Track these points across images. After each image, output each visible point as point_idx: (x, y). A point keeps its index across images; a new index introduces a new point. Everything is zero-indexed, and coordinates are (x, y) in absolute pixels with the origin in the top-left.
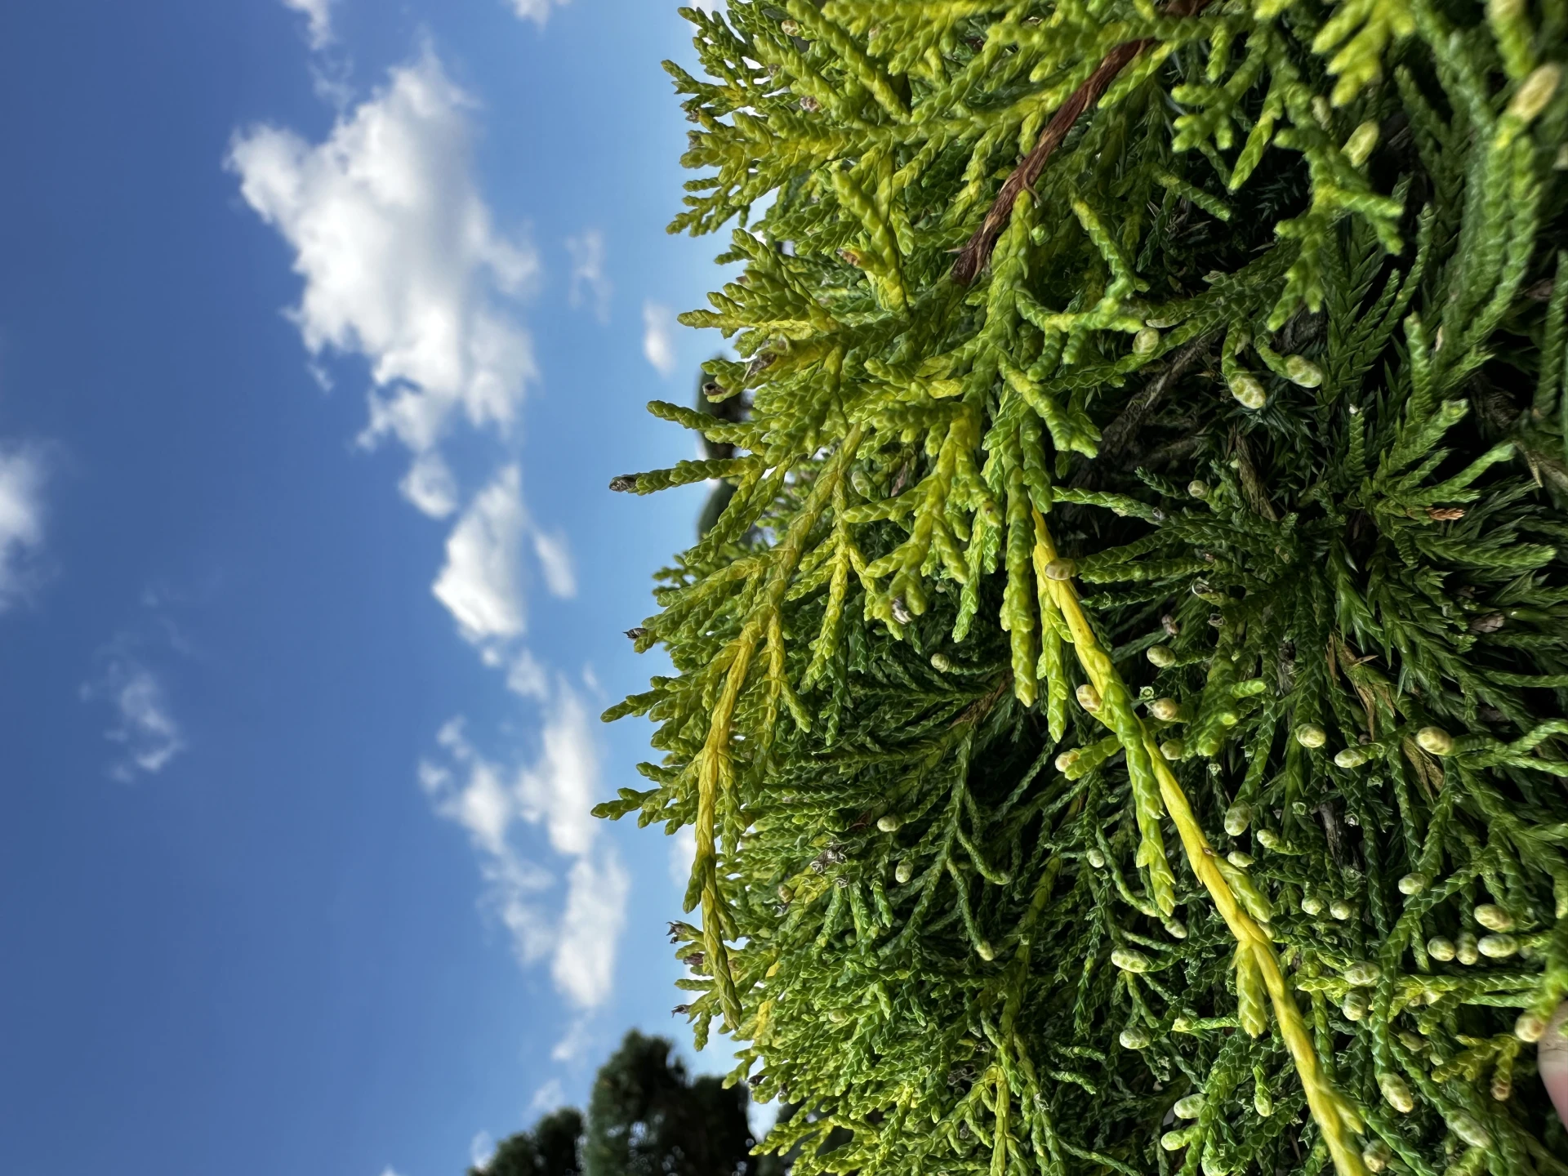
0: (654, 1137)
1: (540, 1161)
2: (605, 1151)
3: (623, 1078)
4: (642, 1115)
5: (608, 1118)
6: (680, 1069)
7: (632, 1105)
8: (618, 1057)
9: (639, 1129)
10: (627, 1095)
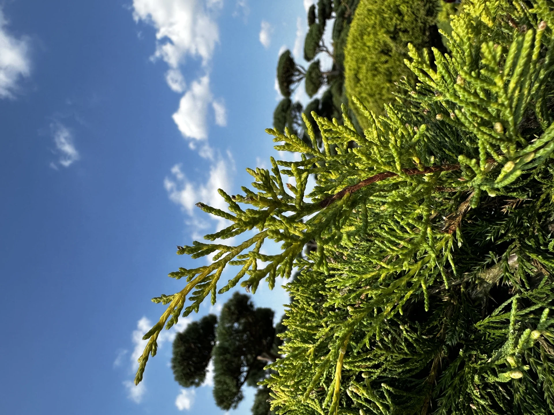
0: (241, 328)
1: (201, 331)
2: (224, 331)
3: (233, 308)
4: (237, 320)
5: (226, 321)
6: (252, 306)
7: (234, 317)
8: (231, 301)
9: (236, 325)
10: (233, 313)
